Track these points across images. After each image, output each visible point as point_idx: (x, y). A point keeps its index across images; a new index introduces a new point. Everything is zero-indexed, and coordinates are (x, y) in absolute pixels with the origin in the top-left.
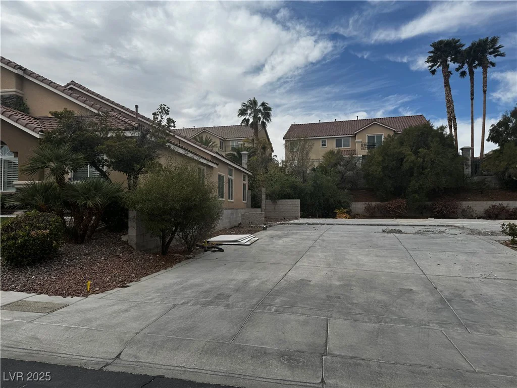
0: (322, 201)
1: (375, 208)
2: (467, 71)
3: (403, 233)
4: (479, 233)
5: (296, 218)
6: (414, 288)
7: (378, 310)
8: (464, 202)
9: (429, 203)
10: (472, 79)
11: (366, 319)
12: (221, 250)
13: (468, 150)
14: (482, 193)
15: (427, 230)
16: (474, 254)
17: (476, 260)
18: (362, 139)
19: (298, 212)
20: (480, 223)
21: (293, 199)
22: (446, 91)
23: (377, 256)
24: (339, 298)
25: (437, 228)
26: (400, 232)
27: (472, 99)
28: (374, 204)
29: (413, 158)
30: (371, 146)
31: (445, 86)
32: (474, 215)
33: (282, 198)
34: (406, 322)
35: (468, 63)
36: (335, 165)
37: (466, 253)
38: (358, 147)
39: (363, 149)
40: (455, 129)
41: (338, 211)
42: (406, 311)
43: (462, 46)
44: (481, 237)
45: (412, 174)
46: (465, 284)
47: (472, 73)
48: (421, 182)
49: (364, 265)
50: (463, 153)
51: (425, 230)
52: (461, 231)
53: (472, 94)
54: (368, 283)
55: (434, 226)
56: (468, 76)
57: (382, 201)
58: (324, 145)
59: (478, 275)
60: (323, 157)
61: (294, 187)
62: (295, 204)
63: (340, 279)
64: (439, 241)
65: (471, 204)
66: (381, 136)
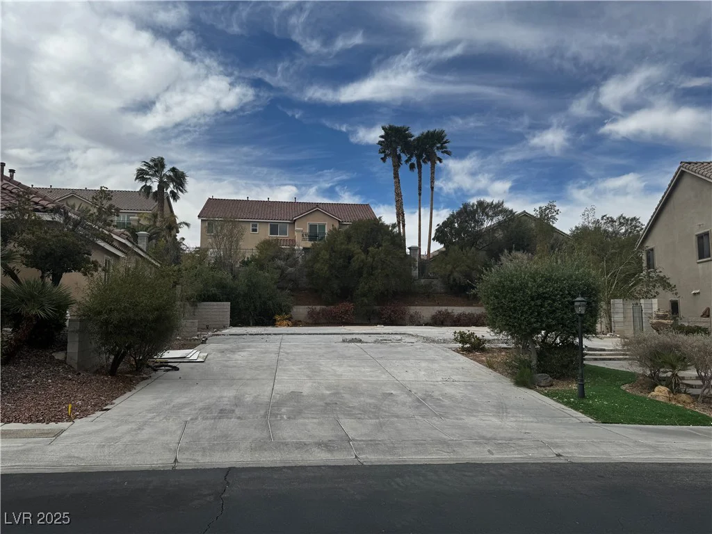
0: (258, 304)
1: (319, 313)
2: (415, 163)
3: (363, 342)
4: (433, 341)
5: (225, 327)
6: (392, 392)
7: (373, 410)
8: (412, 307)
9: (377, 308)
10: (420, 172)
11: (366, 417)
12: (176, 369)
13: (415, 249)
14: (428, 296)
15: (384, 338)
16: (433, 361)
17: (436, 366)
18: (302, 228)
19: (227, 319)
20: (430, 330)
21: (220, 301)
22: (396, 182)
23: (350, 366)
24: (336, 404)
25: (393, 336)
26: (360, 341)
27: (420, 194)
28: (318, 308)
29: (363, 256)
30: (312, 237)
31: (395, 178)
32: (422, 322)
33: (204, 300)
34: (397, 417)
35: (416, 155)
36: (273, 258)
37: (426, 360)
38: (298, 237)
39: (304, 240)
40: (404, 226)
41: (277, 317)
42: (394, 409)
43: (412, 136)
44: (435, 344)
45: (360, 274)
46: (432, 386)
47: (420, 167)
48: (371, 285)
49: (342, 375)
50: (410, 253)
51: (382, 338)
52: (416, 339)
53: (420, 189)
54: (354, 390)
55: (389, 334)
56: (416, 170)
57: (327, 305)
58: (255, 230)
59: (440, 379)
60: (257, 247)
61: (222, 286)
62: (223, 309)
63: (328, 388)
64: (400, 349)
65: (418, 309)
66: (324, 226)
